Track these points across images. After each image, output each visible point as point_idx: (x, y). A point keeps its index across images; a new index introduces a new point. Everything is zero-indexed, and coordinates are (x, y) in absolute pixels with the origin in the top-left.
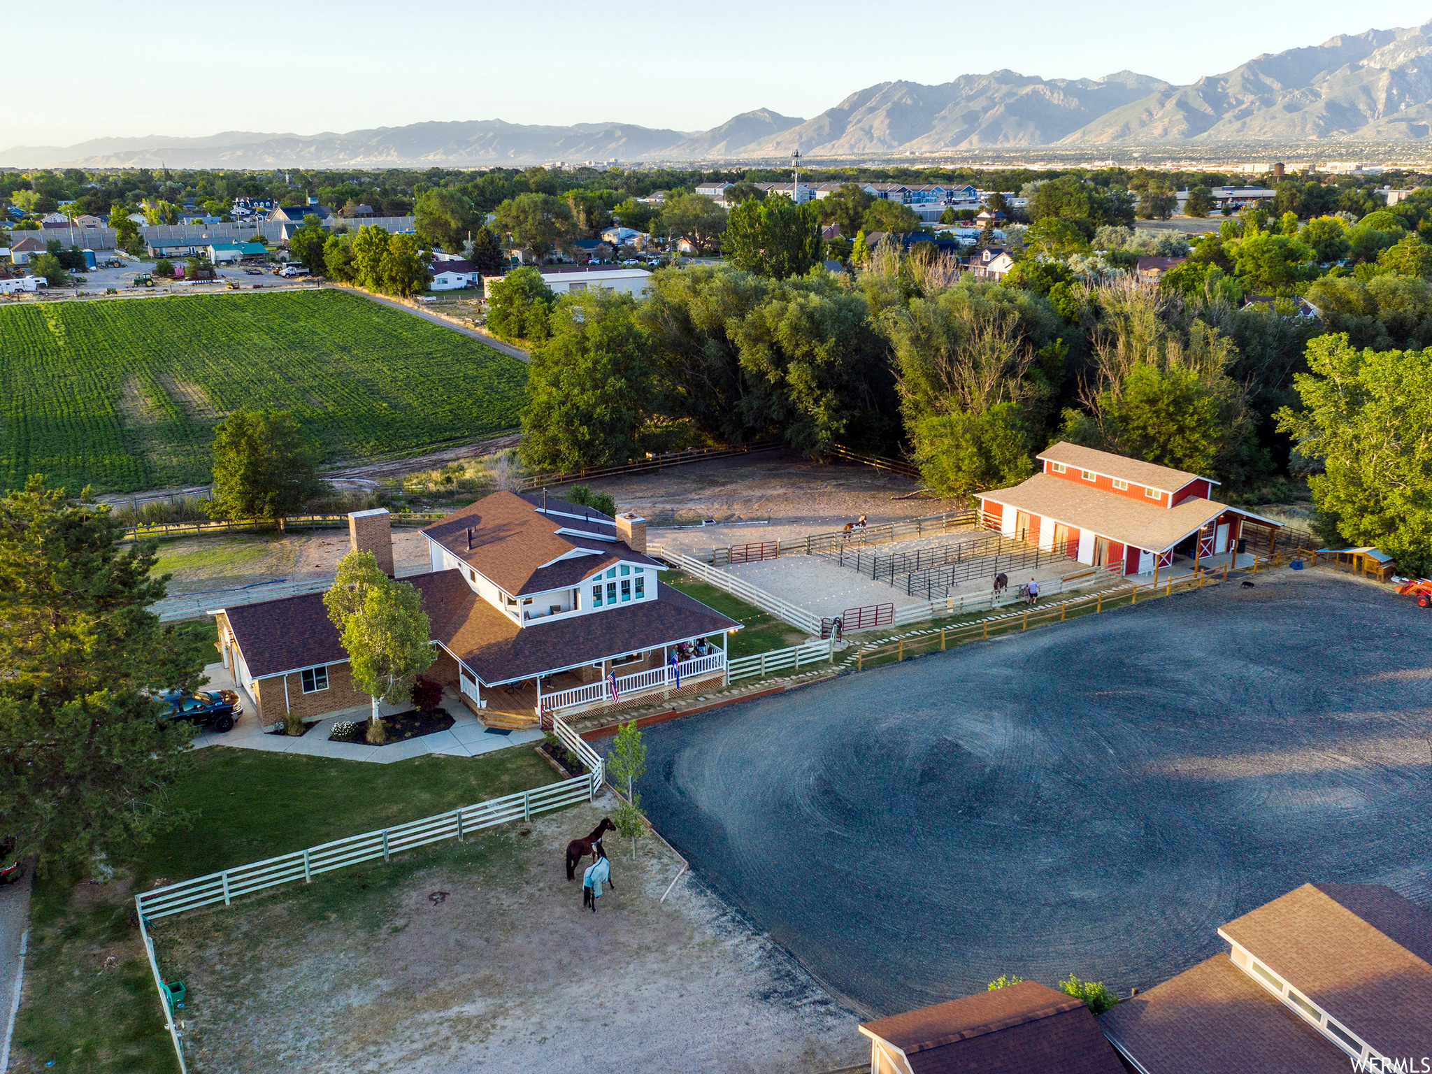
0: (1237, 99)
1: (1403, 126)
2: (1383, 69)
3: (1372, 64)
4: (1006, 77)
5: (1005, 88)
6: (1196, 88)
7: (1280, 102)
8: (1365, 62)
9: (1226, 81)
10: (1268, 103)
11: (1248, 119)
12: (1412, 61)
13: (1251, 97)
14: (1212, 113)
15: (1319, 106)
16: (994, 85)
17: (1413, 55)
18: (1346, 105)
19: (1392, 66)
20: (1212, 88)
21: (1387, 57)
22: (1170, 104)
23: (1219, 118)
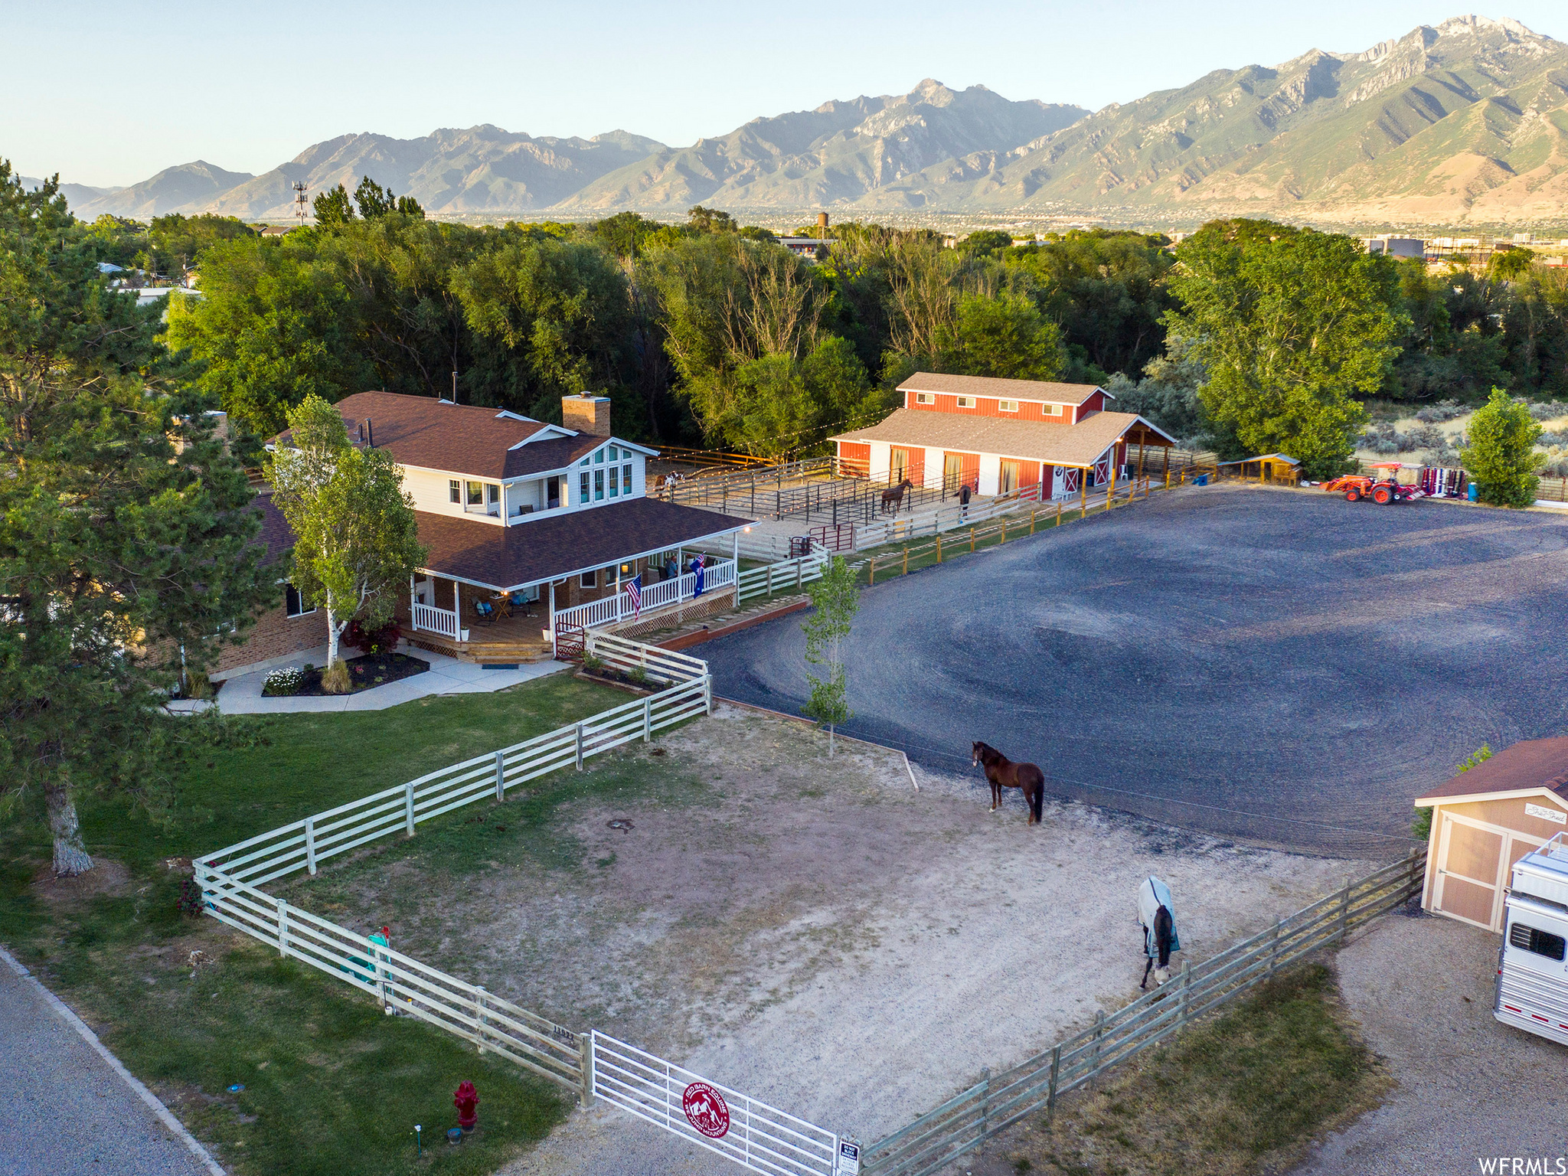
0: (737, 164)
1: (901, 195)
2: (876, 137)
3: (866, 132)
4: (488, 133)
5: (488, 146)
6: (694, 150)
7: (781, 168)
8: (859, 129)
9: (725, 145)
10: (769, 169)
11: (750, 185)
12: (903, 129)
13: (751, 162)
14: (713, 178)
15: (818, 175)
16: (476, 141)
17: (903, 124)
18: (845, 173)
19: (884, 134)
20: (710, 149)
21: (879, 125)
22: (670, 167)
23: (721, 184)
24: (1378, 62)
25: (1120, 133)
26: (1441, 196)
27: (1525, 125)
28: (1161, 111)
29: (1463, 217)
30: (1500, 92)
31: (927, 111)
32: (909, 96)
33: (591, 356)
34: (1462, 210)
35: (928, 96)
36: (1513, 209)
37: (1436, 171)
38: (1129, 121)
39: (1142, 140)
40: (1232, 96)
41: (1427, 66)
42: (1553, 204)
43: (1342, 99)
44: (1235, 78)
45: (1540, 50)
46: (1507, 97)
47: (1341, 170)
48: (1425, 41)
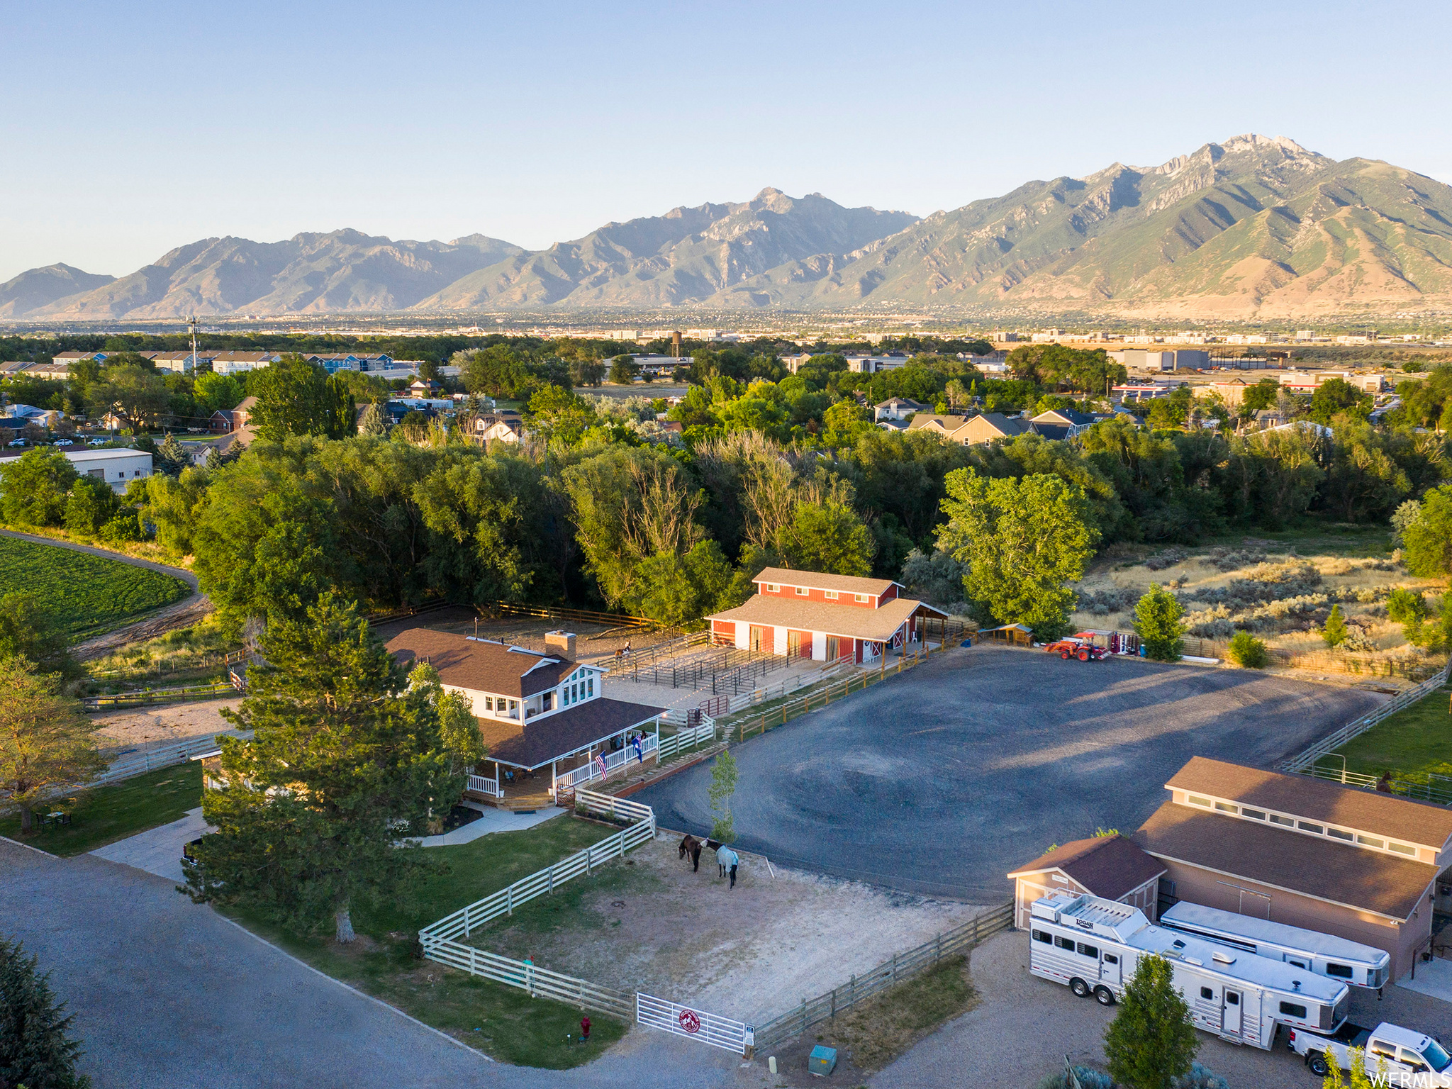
0: (591, 266)
1: (747, 295)
2: (722, 241)
3: (712, 236)
4: (349, 236)
5: (350, 249)
6: (551, 254)
7: (633, 270)
8: (705, 234)
9: (579, 248)
10: (622, 271)
11: (604, 286)
12: (747, 234)
13: (605, 265)
14: (568, 279)
15: (668, 276)
16: (338, 245)
17: (746, 229)
18: (693, 274)
19: (729, 238)
20: (565, 252)
21: (724, 230)
22: (527, 269)
23: (576, 284)
24: (1173, 175)
25: (947, 238)
26: (1234, 295)
27: (1303, 232)
28: (983, 217)
29: (1254, 314)
30: (1280, 203)
31: (768, 217)
32: (751, 203)
33: (520, 545)
34: (1252, 308)
35: (769, 203)
36: (1297, 307)
37: (1228, 273)
38: (954, 227)
39: (967, 244)
40: (1046, 205)
41: (1216, 179)
42: (1331, 302)
43: (1143, 208)
44: (1048, 189)
45: (1312, 166)
46: (1286, 207)
47: (1146, 272)
48: (1213, 157)
